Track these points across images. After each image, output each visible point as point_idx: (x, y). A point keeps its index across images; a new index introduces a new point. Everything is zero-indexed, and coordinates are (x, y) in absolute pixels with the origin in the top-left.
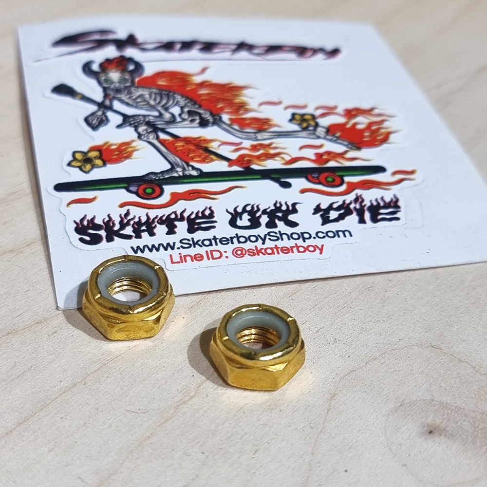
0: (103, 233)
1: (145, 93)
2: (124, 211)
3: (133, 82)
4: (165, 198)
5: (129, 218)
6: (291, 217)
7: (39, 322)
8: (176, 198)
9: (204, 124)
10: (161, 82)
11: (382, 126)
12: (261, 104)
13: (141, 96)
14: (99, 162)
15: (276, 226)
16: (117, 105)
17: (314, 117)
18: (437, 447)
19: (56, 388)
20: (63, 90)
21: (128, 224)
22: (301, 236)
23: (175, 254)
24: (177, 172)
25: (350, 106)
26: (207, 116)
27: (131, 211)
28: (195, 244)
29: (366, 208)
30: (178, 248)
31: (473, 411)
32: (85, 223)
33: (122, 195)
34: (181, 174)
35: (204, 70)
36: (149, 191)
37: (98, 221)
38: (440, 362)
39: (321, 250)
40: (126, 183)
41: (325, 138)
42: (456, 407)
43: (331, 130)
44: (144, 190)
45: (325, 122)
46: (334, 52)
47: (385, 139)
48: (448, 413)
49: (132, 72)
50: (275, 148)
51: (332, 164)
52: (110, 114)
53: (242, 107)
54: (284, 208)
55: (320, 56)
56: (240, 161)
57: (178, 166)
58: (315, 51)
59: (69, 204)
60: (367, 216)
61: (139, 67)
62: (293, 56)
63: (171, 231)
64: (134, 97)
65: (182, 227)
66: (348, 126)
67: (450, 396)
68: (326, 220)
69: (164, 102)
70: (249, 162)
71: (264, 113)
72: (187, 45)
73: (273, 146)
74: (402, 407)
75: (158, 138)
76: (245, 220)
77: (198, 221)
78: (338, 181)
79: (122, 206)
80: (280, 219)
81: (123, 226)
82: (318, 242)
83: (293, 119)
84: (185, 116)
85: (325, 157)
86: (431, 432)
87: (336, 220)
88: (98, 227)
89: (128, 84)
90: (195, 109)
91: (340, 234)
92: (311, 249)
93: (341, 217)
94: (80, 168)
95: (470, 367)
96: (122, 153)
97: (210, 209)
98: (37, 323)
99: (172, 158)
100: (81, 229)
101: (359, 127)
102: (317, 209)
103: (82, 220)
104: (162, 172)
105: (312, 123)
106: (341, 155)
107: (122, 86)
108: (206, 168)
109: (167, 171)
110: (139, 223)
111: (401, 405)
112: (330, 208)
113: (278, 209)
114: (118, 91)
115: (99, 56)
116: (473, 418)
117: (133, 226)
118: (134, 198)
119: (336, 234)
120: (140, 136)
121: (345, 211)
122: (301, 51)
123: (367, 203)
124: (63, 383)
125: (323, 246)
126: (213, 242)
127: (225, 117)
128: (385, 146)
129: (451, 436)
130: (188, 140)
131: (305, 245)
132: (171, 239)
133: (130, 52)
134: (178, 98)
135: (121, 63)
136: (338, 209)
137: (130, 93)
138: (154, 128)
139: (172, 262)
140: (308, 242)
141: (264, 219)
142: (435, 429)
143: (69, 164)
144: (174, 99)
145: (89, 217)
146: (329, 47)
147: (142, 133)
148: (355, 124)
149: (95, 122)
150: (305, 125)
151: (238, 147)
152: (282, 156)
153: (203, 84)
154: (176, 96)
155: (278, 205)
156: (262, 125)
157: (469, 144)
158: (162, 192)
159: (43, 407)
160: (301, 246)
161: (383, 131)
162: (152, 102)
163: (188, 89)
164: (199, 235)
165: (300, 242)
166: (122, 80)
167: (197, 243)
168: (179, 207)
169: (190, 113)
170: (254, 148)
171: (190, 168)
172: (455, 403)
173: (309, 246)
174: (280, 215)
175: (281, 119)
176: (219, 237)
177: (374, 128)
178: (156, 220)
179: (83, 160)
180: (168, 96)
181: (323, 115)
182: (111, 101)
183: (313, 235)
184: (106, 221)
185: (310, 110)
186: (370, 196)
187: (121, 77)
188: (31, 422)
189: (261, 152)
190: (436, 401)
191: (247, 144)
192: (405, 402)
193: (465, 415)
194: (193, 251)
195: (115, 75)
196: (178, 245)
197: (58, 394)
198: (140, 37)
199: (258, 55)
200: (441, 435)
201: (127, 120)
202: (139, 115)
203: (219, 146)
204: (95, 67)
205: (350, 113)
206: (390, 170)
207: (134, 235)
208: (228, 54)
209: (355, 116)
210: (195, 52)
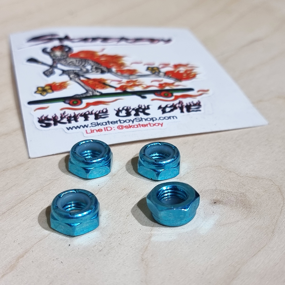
0: (52, 122)
1: (74, 60)
2: (62, 112)
3: (68, 56)
4: (83, 105)
5: (65, 115)
6: (147, 111)
8: (88, 105)
9: (103, 72)
10: (82, 56)
11: (192, 72)
12: (132, 64)
13: (71, 62)
14: (50, 91)
15: (138, 115)
16: (59, 66)
17: (158, 68)
19: (28, 193)
20: (32, 60)
21: (65, 117)
22: (152, 119)
23: (88, 129)
24: (90, 94)
25: (177, 62)
26: (105, 69)
27: (66, 112)
28: (98, 124)
29: (184, 107)
30: (90, 127)
32: (43, 118)
33: (62, 105)
34: (91, 94)
35: (103, 50)
36: (75, 102)
37: (50, 117)
38: (220, 173)
39: (162, 125)
40: (64, 99)
41: (164, 77)
42: (228, 192)
43: (167, 74)
44: (73, 102)
45: (164, 70)
46: (169, 41)
47: (194, 76)
48: (224, 194)
49: (67, 52)
50: (139, 82)
51: (167, 88)
52: (56, 70)
53: (122, 65)
54: (143, 107)
55: (162, 43)
56: (121, 88)
57: (90, 91)
58: (159, 40)
59: (35, 110)
60: (185, 109)
61: (70, 49)
62: (148, 43)
63: (86, 118)
64: (68, 63)
65: (92, 118)
66: (176, 72)
67: (225, 187)
68: (164, 112)
69: (83, 64)
70: (126, 88)
71: (133, 67)
72: (94, 39)
75: (80, 79)
76: (123, 113)
77: (100, 114)
78: (170, 95)
79: (62, 109)
80: (141, 112)
81: (62, 118)
82: (160, 122)
83: (148, 69)
84: (94, 70)
85: (164, 85)
86: (215, 203)
87: (170, 112)
88: (49, 120)
89: (65, 57)
90: (99, 66)
91: (172, 118)
92: (157, 125)
93: (172, 110)
94: (41, 94)
95: (235, 174)
96: (62, 86)
97: (106, 109)
99: (87, 88)
100: (41, 121)
101: (181, 72)
102: (160, 107)
103: (42, 117)
104: (82, 94)
105: (157, 71)
106: (172, 84)
107: (62, 58)
108: (104, 91)
109: (85, 93)
110: (70, 117)
111: (201, 192)
112: (166, 106)
113: (140, 108)
114: (59, 60)
115: (49, 45)
116: (236, 196)
117: (67, 118)
118: (68, 106)
119: (169, 118)
120: (71, 79)
121: (174, 107)
122: (152, 40)
123: (185, 104)
125: (162, 123)
126: (108, 123)
127: (114, 70)
128: (194, 80)
129: (225, 204)
130: (95, 80)
131: (154, 123)
132: (86, 123)
133: (66, 43)
134: (91, 62)
135: (61, 48)
136: (170, 107)
137: (66, 61)
138: (77, 75)
139: (87, 133)
140: (155, 122)
141: (133, 113)
142: (217, 201)
143: (35, 92)
144: (88, 63)
145: (45, 116)
146: (166, 37)
147: (72, 78)
148: (178, 72)
149: (47, 74)
150: (154, 72)
151: (120, 82)
152: (143, 85)
153: (103, 56)
154: (89, 61)
155: (140, 106)
156: (132, 72)
157: (236, 79)
158: (81, 103)
159: (21, 202)
160: (152, 124)
161: (193, 74)
162: (77, 64)
163: (95, 58)
164: (100, 121)
165: (151, 122)
166: (62, 55)
167: (100, 124)
168: (90, 109)
169: (96, 68)
170: (128, 82)
171: (96, 92)
172: (228, 190)
173: (155, 124)
174: (141, 110)
175: (142, 69)
176: (110, 121)
177: (188, 72)
178: (79, 115)
179: (43, 90)
180: (85, 61)
181: (163, 67)
182: (57, 64)
183: (158, 118)
184: (54, 116)
185: (156, 65)
186: (186, 101)
187: (61, 54)
189: (132, 84)
190: (218, 189)
191: (125, 80)
193: (232, 195)
194: (97, 128)
195: (58, 53)
196: (90, 125)
198: (71, 36)
199: (130, 43)
200: (220, 203)
201: (64, 72)
202: (71, 70)
203: (111, 82)
204: (49, 50)
205: (176, 66)
206: (196, 89)
207: (68, 122)
208: (115, 43)
209: (179, 68)
210: (99, 42)
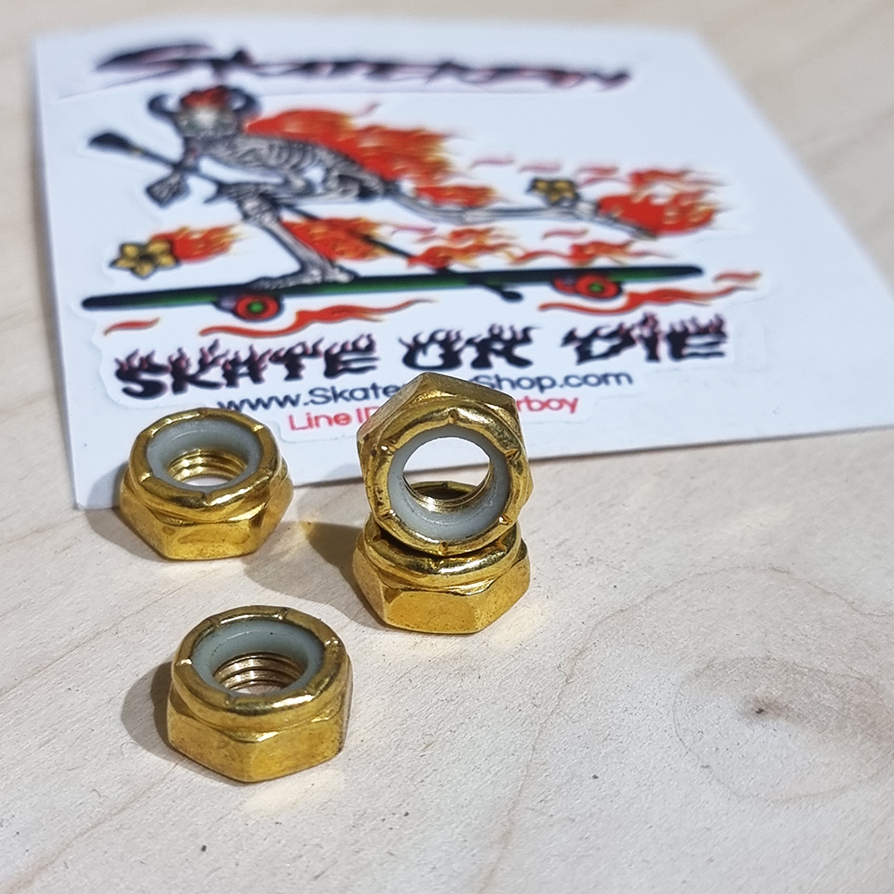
0: (166, 379)
1: (261, 145)
2: (207, 342)
3: (239, 129)
4: (286, 318)
5: (217, 353)
6: (520, 351)
7: (39, 531)
8: (304, 319)
9: (365, 194)
10: (292, 128)
11: (702, 200)
12: (477, 163)
13: (252, 151)
14: (166, 260)
15: (487, 365)
16: (207, 165)
17: (572, 185)
18: (770, 737)
19: (63, 640)
20: (109, 141)
21: (214, 362)
22: (537, 382)
23: (299, 413)
24: (312, 276)
25: (644, 163)
26: (373, 182)
27: (221, 343)
28: (337, 396)
29: (660, 337)
30: (306, 404)
31: (843, 676)
32: (136, 362)
33: (207, 314)
34: (318, 279)
35: (372, 107)
36: (256, 308)
37: (160, 359)
38: (787, 595)
39: (573, 407)
40: (215, 295)
41: (591, 220)
42: (810, 670)
43: (604, 208)
44: (249, 307)
45: (593, 192)
46: (619, 78)
47: (706, 219)
48: (795, 680)
49: (238, 112)
50: (498, 236)
51: (602, 262)
52: (193, 181)
53: (440, 167)
54: (507, 335)
55: (591, 86)
56: (430, 257)
57: (313, 264)
58: (581, 76)
59: (107, 332)
60: (663, 348)
61: (250, 102)
62: (539, 85)
63: (294, 372)
64: (240, 154)
65: (313, 369)
66: (638, 200)
67: (801, 651)
68: (584, 355)
69: (295, 160)
70: (447, 259)
71: (478, 178)
72: (342, 66)
73: (494, 233)
74: (710, 671)
75: (279, 220)
76: (432, 357)
77: (345, 357)
78: (612, 289)
79: (205, 332)
80: (498, 353)
81: (204, 365)
82: (568, 393)
83: (534, 186)
84: (333, 184)
85: (589, 252)
86: (760, 711)
87: (605, 355)
88: (158, 369)
89: (230, 132)
90: (352, 171)
91: (612, 379)
92: (554, 404)
93: (614, 351)
94: (133, 270)
95: (843, 602)
96: (211, 243)
97: (369, 337)
98: (37, 531)
99: (304, 252)
100: (126, 372)
101: (659, 201)
102: (570, 338)
103: (129, 358)
104: (284, 277)
105: (568, 195)
106: (621, 248)
107: (219, 135)
108: (366, 268)
109: (294, 275)
110: (235, 362)
111: (708, 667)
112: (595, 334)
113: (495, 336)
114: (209, 143)
115: (176, 86)
116: (841, 688)
117: (224, 367)
118: (229, 320)
119: (604, 379)
120: (246, 216)
121: (623, 339)
122: (557, 75)
123: (664, 327)
124: (76, 631)
125: (576, 400)
126: (371, 393)
127: (407, 185)
128: (703, 233)
129: (799, 718)
130: (333, 224)
131: (544, 397)
132: (292, 388)
133: (238, 78)
134: (323, 154)
135: (219, 96)
136: (610, 336)
137: (232, 147)
138: (271, 202)
139: (293, 427)
140: (548, 394)
141: (469, 355)
142: (768, 706)
143: (113, 264)
144: (314, 156)
145: (143, 353)
146: (610, 65)
147: (250, 213)
148: (648, 199)
149: (162, 193)
150: (555, 198)
151: (426, 233)
152: (511, 250)
153: (370, 130)
154: (317, 151)
155: (496, 331)
156: (474, 197)
157: (866, 233)
158: (279, 309)
159: (36, 671)
160: (536, 401)
161: (702, 208)
162: (273, 162)
163: (341, 140)
164: (344, 382)
165: (534, 393)
166: (219, 125)
167: (341, 394)
168: (312, 334)
169: (343, 179)
170: (457, 235)
171: (337, 271)
172: (810, 663)
173: (549, 401)
174: (498, 346)
175: (511, 187)
176: (382, 384)
177: (686, 203)
178: (268, 357)
179: (140, 257)
180: (304, 152)
181: (591, 181)
182: (197, 158)
183: (560, 381)
184: (174, 358)
185: (566, 172)
186: (670, 316)
187: (217, 121)
188: (12, 696)
189: (470, 243)
190: (774, 659)
191: (445, 228)
192: (715, 662)
193: (828, 683)
194: (333, 408)
195: (205, 117)
196: (305, 397)
197: (66, 650)
198: (258, 52)
199: (476, 83)
200: (779, 715)
201: (223, 189)
202: (247, 184)
203: (394, 232)
204: (171, 104)
205: (641, 178)
206: (711, 270)
207: (224, 381)
208: (418, 83)
209: (650, 184)
210: (357, 78)
